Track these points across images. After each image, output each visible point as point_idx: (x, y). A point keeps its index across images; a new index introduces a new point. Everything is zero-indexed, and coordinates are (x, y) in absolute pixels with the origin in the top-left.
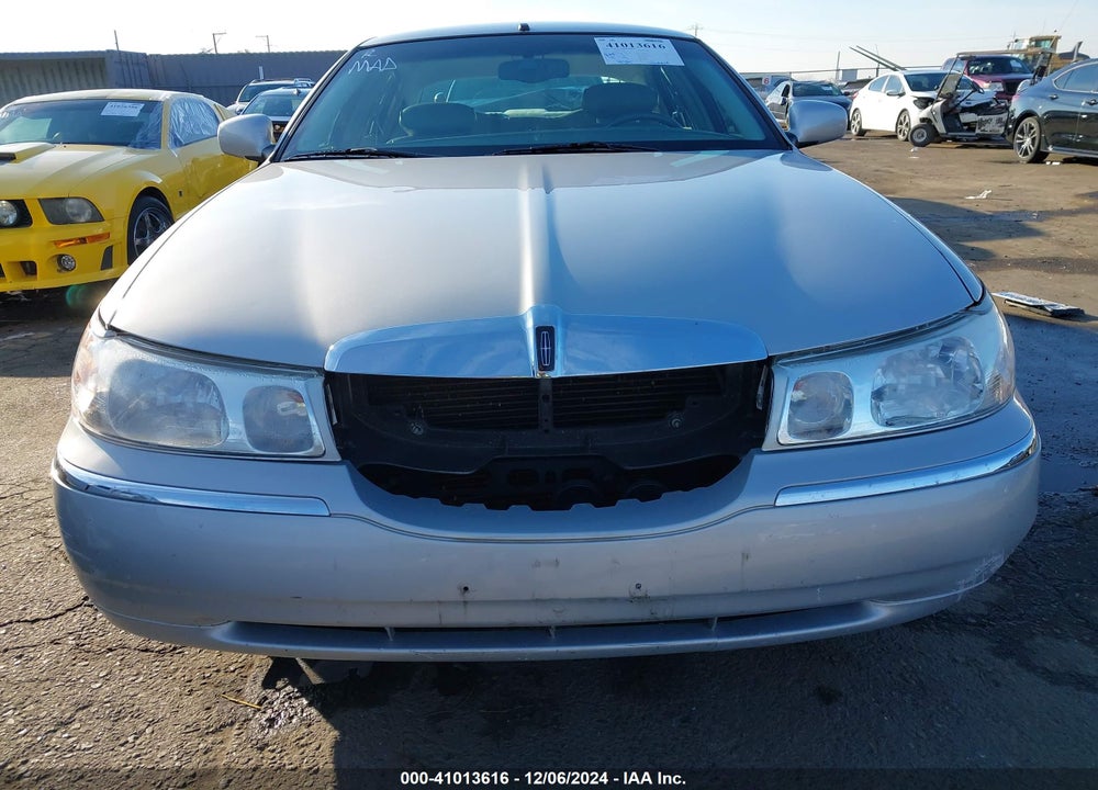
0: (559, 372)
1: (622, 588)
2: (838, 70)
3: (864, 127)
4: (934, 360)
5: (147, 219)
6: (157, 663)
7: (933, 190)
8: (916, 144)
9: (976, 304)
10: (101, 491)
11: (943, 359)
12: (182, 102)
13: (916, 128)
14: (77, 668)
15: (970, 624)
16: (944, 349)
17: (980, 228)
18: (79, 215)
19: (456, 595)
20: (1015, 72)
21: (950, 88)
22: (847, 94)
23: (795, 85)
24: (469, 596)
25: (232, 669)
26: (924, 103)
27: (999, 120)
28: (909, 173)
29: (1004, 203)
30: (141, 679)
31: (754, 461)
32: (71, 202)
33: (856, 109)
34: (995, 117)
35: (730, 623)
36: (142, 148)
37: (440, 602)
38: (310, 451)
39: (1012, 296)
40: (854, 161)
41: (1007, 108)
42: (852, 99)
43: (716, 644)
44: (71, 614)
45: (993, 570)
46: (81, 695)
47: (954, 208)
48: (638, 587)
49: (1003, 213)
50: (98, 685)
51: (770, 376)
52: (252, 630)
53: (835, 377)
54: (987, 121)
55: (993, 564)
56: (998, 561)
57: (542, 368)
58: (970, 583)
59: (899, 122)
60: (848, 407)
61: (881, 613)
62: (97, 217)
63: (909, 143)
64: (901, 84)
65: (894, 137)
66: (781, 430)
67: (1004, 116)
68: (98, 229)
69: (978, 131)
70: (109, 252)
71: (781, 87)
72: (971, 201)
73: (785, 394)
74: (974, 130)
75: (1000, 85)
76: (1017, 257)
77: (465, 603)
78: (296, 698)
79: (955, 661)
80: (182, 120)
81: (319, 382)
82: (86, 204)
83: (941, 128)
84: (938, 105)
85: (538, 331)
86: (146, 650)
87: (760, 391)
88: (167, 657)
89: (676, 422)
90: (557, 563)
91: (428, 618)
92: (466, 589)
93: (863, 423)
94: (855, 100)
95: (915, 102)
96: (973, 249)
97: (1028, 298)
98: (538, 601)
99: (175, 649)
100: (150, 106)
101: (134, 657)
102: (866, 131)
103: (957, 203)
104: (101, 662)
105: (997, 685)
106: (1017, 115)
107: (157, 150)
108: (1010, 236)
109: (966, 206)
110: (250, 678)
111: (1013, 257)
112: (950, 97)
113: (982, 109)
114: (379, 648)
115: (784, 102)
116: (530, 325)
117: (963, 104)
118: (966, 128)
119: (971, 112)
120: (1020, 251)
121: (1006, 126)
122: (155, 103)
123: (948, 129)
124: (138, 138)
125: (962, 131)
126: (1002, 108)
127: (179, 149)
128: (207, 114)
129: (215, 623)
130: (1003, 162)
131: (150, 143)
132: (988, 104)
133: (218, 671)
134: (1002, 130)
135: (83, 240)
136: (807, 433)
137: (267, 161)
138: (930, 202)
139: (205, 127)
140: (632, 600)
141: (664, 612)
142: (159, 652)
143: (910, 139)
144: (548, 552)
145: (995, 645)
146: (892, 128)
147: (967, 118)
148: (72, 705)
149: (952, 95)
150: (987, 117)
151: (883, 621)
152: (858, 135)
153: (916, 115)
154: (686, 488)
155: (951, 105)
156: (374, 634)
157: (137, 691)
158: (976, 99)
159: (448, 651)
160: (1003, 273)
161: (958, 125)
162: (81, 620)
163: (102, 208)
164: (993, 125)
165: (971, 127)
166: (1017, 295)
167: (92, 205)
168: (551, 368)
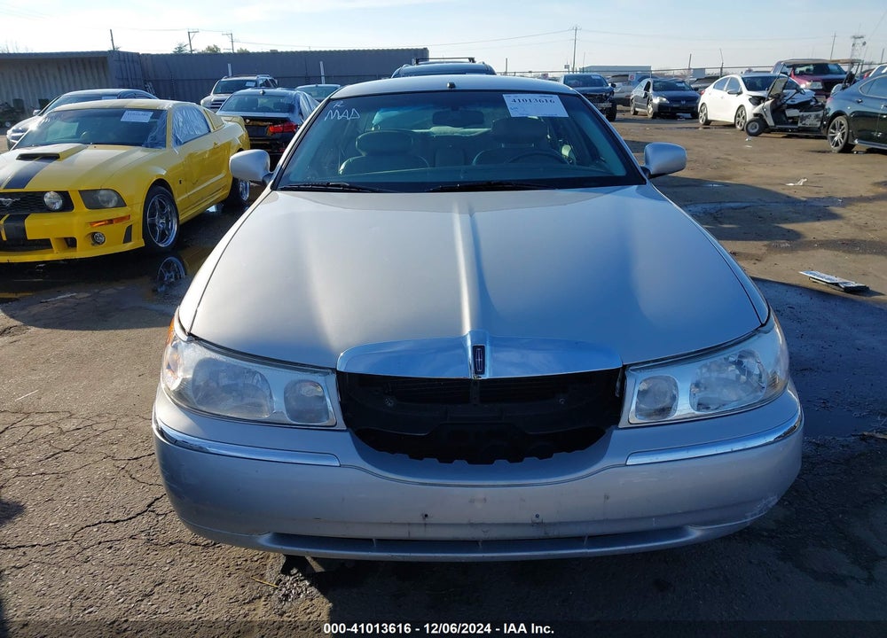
0: (487, 376)
1: (526, 516)
2: (690, 69)
3: (709, 118)
4: (734, 363)
5: (157, 203)
6: (204, 554)
7: (761, 177)
8: (751, 134)
9: (763, 325)
10: (183, 444)
11: (739, 364)
12: (180, 109)
13: (750, 122)
14: (151, 556)
15: (763, 536)
16: (740, 356)
17: (796, 213)
18: (108, 202)
19: (420, 520)
20: (832, 73)
21: (778, 89)
22: (696, 89)
23: (654, 82)
24: (428, 521)
25: (255, 559)
26: (757, 101)
27: (817, 116)
28: (743, 161)
29: (817, 189)
30: (195, 565)
31: (613, 436)
32: (102, 192)
33: (703, 104)
34: (813, 114)
35: (595, 540)
36: (152, 147)
37: (409, 524)
38: (326, 423)
39: (815, 275)
40: (701, 149)
41: (823, 106)
42: (701, 94)
43: (587, 553)
44: (140, 517)
45: (770, 506)
46: (157, 575)
47: (776, 194)
48: (537, 516)
49: (815, 199)
50: (167, 568)
51: (624, 379)
52: (282, 538)
53: (667, 379)
54: (807, 117)
55: (770, 502)
56: (773, 500)
57: (476, 373)
58: (755, 515)
59: (737, 116)
60: (674, 398)
61: (695, 533)
62: (121, 203)
63: (744, 133)
64: (739, 85)
65: (732, 126)
66: (631, 412)
67: (821, 113)
68: (121, 212)
69: (800, 125)
70: (129, 229)
71: (644, 83)
72: (790, 187)
73: (634, 387)
74: (796, 123)
75: (820, 83)
76: (823, 239)
77: (425, 524)
78: (301, 581)
79: (751, 562)
80: (181, 124)
81: (333, 378)
82: (113, 193)
83: (770, 122)
84: (768, 103)
85: (474, 348)
86: (196, 545)
87: (618, 384)
88: (210, 549)
89: (562, 401)
90: (485, 500)
91: (401, 533)
92: (426, 516)
93: (684, 408)
94: (702, 96)
95: (750, 100)
96: (789, 231)
97: (827, 276)
98: (472, 525)
99: (215, 544)
100: (158, 113)
101: (188, 549)
102: (711, 121)
103: (779, 189)
104: (166, 553)
105: (778, 580)
106: (831, 113)
107: (163, 149)
108: (818, 219)
109: (786, 192)
110: (269, 565)
111: (819, 238)
112: (778, 97)
113: (803, 106)
114: (368, 551)
115: (646, 95)
116: (469, 343)
117: (789, 102)
118: (790, 121)
119: (795, 108)
120: (827, 233)
121: (822, 123)
122: (161, 111)
123: (776, 123)
124: (149, 140)
125: (787, 124)
126: (819, 106)
127: (179, 147)
128: (199, 118)
129: (261, 533)
130: (819, 152)
131: (158, 143)
132: (808, 102)
133: (246, 560)
134: (819, 124)
135: (111, 221)
136: (649, 415)
137: (268, 189)
138: (757, 188)
139: (197, 128)
140: (533, 524)
141: (553, 533)
142: (204, 546)
143: (746, 130)
144: (480, 493)
145: (779, 552)
146: (731, 120)
147: (791, 113)
148: (151, 583)
149: (779, 95)
150: (805, 114)
151: (697, 538)
152: (704, 124)
153: (751, 110)
154: (569, 450)
155: (779, 103)
156: (365, 543)
157: (193, 573)
158: (799, 99)
159: (412, 554)
160: (811, 252)
161: (784, 119)
162: (147, 522)
163: (124, 196)
164: (812, 120)
165: (794, 120)
166: (819, 273)
167: (118, 195)
168: (483, 372)
